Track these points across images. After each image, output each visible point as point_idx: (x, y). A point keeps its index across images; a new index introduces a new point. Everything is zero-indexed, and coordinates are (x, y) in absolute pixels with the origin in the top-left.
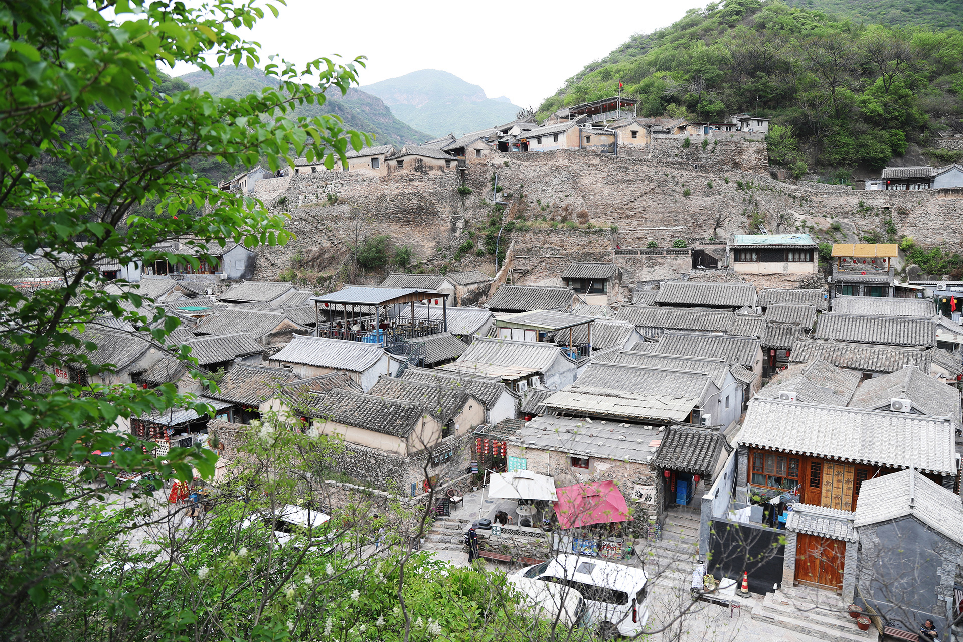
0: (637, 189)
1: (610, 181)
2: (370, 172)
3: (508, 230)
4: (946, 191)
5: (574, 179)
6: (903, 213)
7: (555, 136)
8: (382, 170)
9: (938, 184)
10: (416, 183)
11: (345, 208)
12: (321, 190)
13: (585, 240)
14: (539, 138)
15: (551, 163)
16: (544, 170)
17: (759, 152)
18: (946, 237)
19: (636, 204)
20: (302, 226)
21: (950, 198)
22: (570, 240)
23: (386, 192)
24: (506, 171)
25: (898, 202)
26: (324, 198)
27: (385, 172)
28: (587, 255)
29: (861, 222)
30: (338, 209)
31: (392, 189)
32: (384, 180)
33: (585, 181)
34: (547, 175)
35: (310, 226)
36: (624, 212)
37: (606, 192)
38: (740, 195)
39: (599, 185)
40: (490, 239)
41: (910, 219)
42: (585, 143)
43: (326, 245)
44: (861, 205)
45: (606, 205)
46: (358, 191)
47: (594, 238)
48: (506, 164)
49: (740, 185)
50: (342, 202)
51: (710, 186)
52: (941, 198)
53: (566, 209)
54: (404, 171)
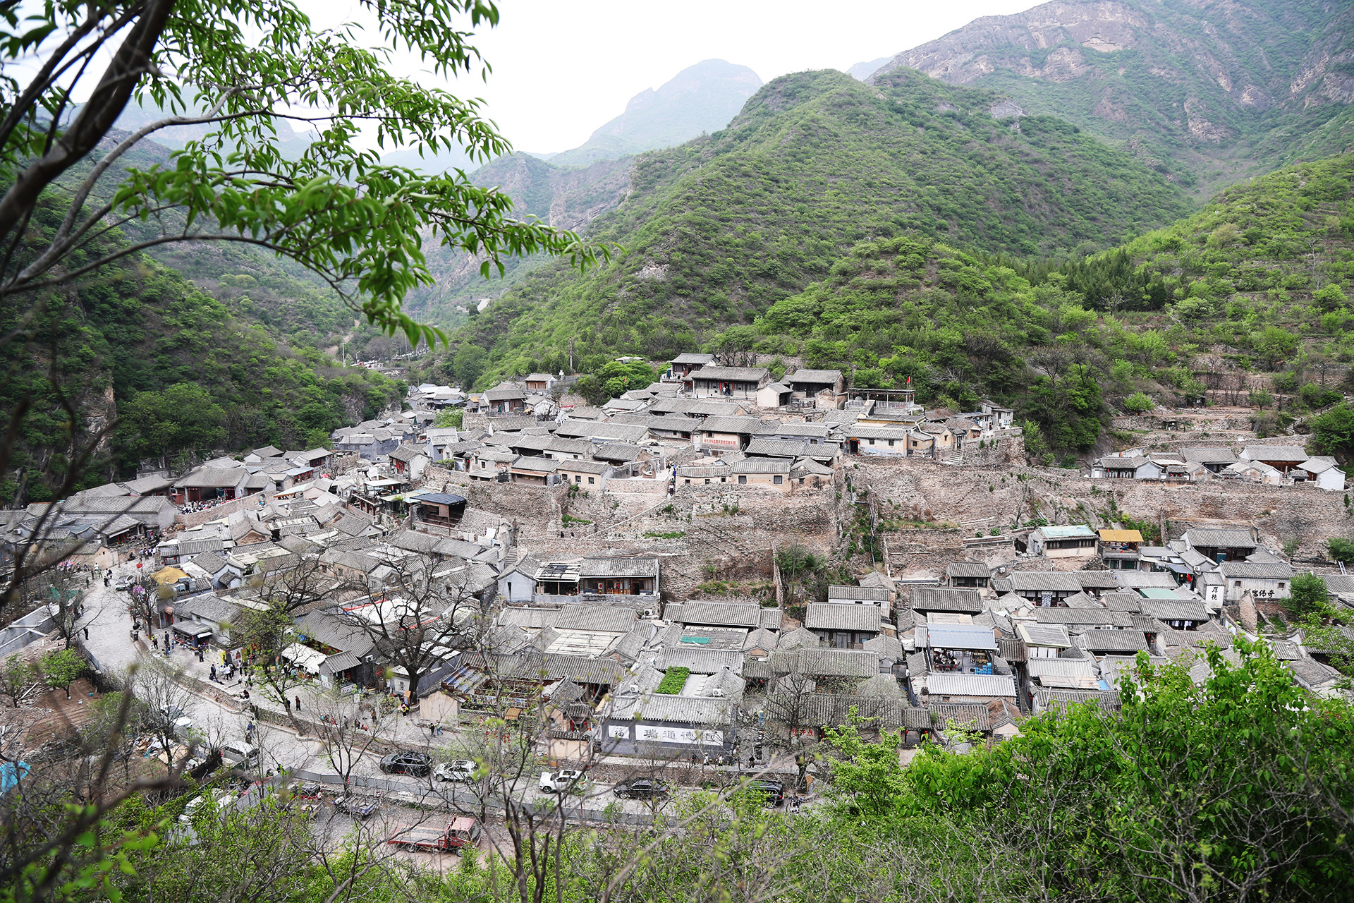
0: (964, 489)
1: (945, 484)
2: (772, 488)
3: (879, 531)
4: (1146, 480)
5: (916, 482)
6: (1121, 495)
7: (891, 442)
8: (785, 487)
9: (1138, 476)
10: (815, 497)
11: (748, 520)
12: (716, 500)
13: (943, 538)
14: (872, 441)
15: (895, 467)
16: (888, 473)
17: (1019, 444)
18: (1146, 512)
19: (964, 503)
20: (704, 536)
21: (1149, 485)
22: (932, 538)
23: (790, 506)
24: (857, 473)
25: (1117, 487)
26: (719, 508)
27: (789, 489)
28: (947, 551)
29: (1095, 502)
30: (738, 520)
31: (796, 503)
32: (788, 496)
33: (926, 484)
34: (892, 477)
35: (712, 536)
36: (957, 510)
37: (943, 493)
38: (1020, 486)
39: (937, 487)
40: (866, 540)
41: (1125, 499)
42: (912, 447)
43: (736, 554)
44: (1093, 488)
45: (944, 504)
46: (759, 504)
47: (950, 536)
48: (856, 467)
49: (1019, 477)
50: (743, 513)
51: (1003, 481)
52: (1143, 485)
53: (915, 509)
54: (805, 488)
